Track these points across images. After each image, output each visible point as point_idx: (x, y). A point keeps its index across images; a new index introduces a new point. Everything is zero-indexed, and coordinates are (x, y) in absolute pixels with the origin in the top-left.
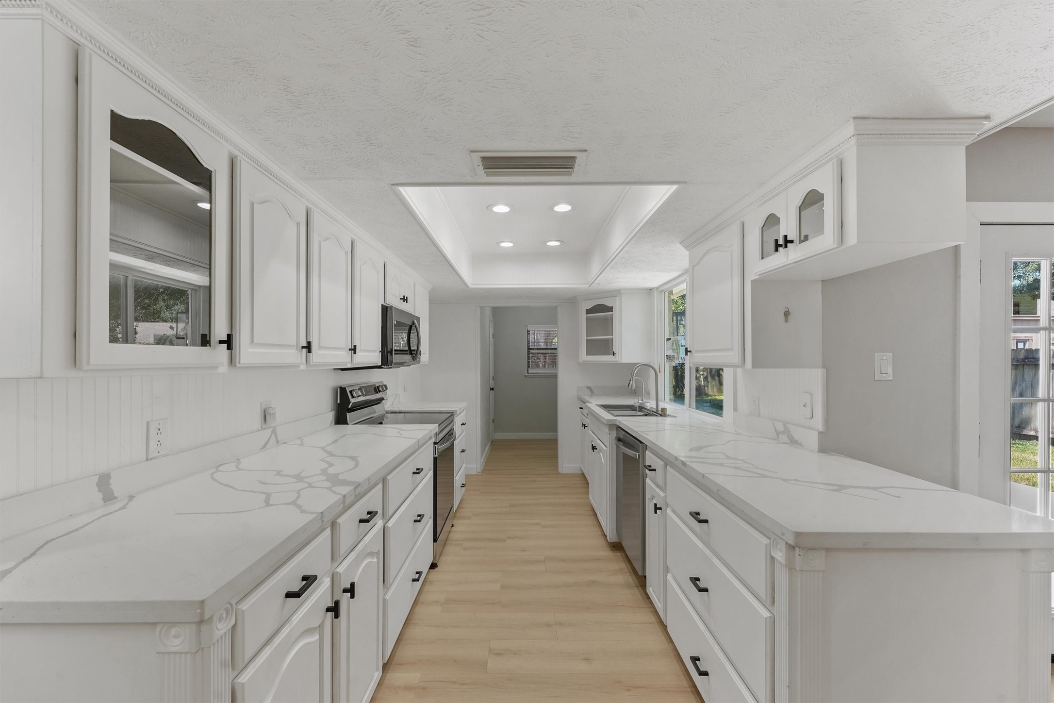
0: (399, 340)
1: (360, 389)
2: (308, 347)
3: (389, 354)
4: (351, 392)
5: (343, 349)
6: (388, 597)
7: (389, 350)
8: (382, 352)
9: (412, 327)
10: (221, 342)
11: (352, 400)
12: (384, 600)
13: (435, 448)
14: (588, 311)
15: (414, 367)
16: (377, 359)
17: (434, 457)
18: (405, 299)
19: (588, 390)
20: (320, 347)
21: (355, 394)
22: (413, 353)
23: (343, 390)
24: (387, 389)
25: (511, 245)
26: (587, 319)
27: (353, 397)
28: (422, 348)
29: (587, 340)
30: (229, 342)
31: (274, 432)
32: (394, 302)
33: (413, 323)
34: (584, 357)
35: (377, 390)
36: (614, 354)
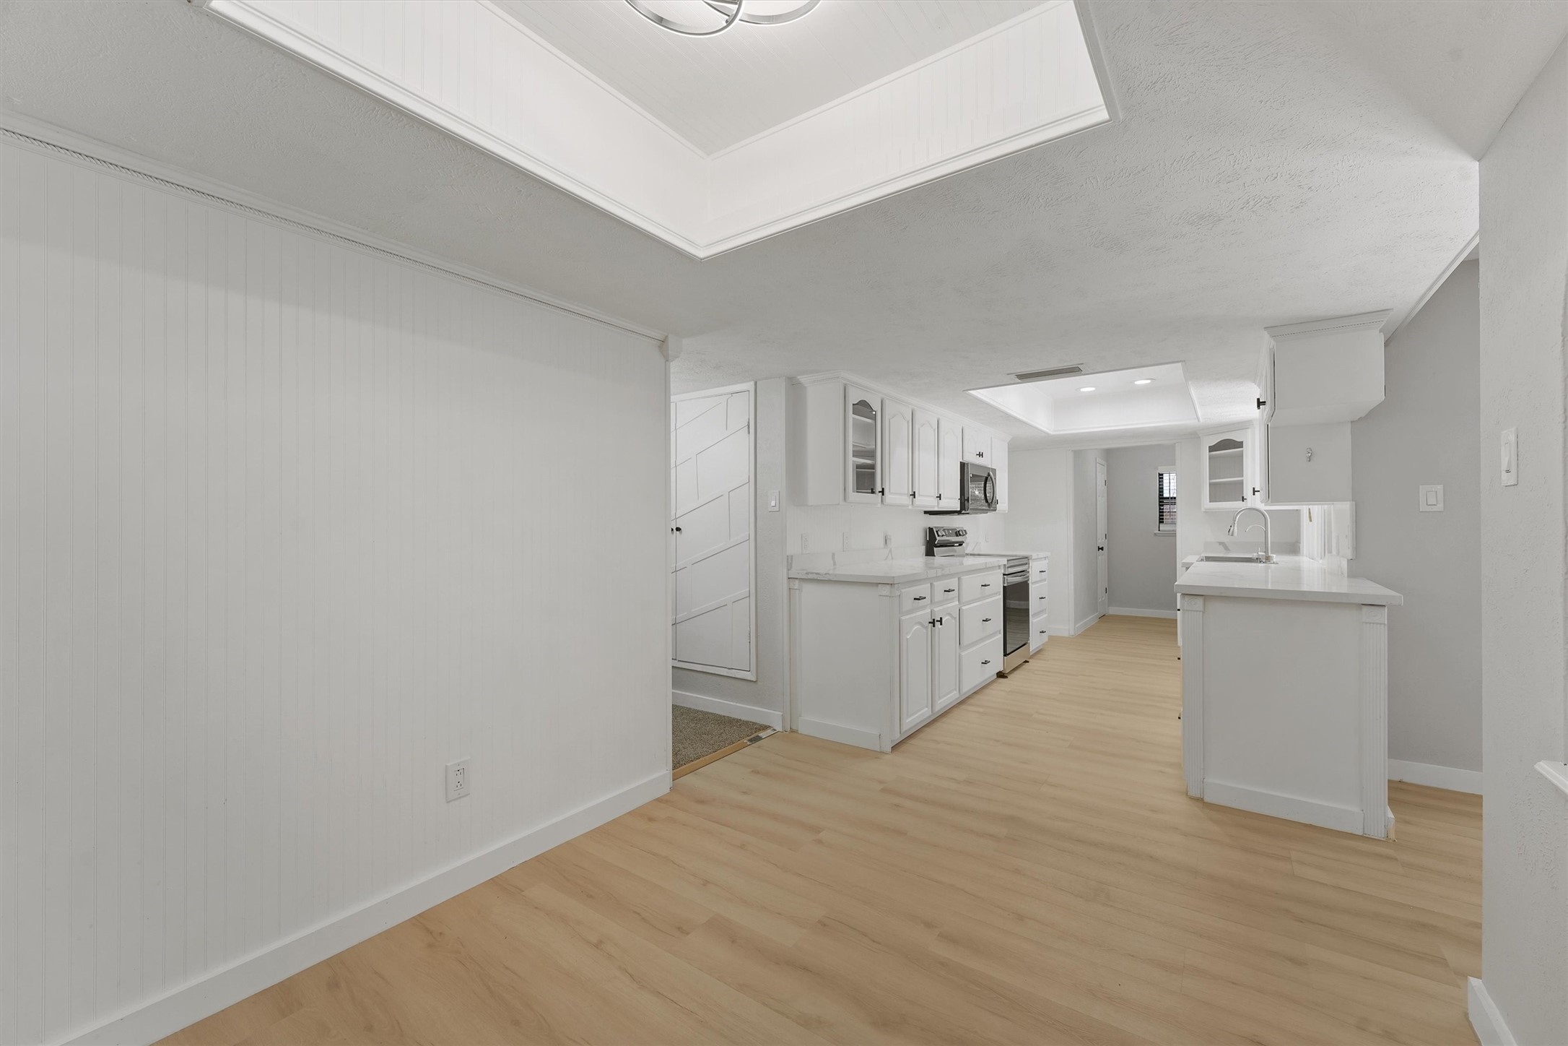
0: (975, 491)
1: (944, 530)
2: (914, 495)
3: (966, 502)
4: (937, 532)
5: (932, 496)
6: (963, 654)
7: (966, 498)
8: (961, 499)
9: (987, 479)
10: (880, 492)
11: (938, 538)
12: (960, 655)
13: (1004, 578)
14: (1212, 449)
15: (990, 514)
16: (956, 506)
17: (1004, 587)
18: (980, 455)
19: (1221, 546)
20: (919, 495)
21: (940, 534)
22: (990, 503)
23: (931, 530)
24: (966, 533)
25: (1093, 389)
26: (1210, 458)
27: (939, 536)
28: (998, 497)
29: (1210, 484)
30: (882, 492)
31: (890, 551)
32: (971, 458)
33: (989, 475)
34: (1206, 504)
35: (958, 534)
36: (1243, 499)
